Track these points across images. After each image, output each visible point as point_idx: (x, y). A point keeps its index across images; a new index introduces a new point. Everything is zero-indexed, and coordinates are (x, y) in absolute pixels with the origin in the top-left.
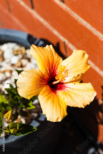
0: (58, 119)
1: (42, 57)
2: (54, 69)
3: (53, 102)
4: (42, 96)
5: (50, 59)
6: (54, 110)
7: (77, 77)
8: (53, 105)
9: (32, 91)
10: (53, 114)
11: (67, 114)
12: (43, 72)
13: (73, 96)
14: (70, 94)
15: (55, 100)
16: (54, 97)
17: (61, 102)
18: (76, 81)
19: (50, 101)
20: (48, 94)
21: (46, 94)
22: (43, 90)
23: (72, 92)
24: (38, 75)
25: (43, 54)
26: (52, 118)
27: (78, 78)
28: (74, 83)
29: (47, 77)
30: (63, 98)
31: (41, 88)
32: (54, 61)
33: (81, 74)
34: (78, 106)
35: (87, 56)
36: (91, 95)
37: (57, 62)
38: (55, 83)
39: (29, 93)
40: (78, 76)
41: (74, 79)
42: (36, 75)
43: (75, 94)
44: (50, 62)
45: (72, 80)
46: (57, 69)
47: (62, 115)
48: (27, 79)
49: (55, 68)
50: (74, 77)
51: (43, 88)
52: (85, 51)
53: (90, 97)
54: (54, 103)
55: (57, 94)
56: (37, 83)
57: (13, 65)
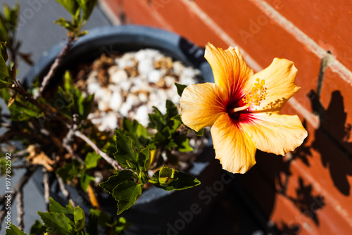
0: (240, 169)
1: (223, 64)
2: (239, 86)
3: (234, 139)
4: (217, 129)
5: (234, 69)
6: (237, 152)
7: (275, 104)
8: (235, 146)
9: (203, 118)
10: (233, 160)
11: (255, 163)
12: (222, 90)
13: (267, 133)
14: (263, 130)
15: (237, 137)
16: (236, 132)
17: (247, 141)
18: (273, 110)
19: (230, 138)
20: (227, 127)
21: (224, 125)
22: (219, 118)
23: (265, 128)
24: (214, 93)
25: (225, 60)
26: (231, 167)
27: (277, 105)
28: (269, 113)
29: (226, 98)
30: (250, 136)
31: (217, 115)
32: (241, 74)
33: (281, 99)
34: (274, 152)
35: (294, 70)
36: (298, 136)
37: (245, 75)
38: (237, 110)
39: (196, 122)
40: (277, 102)
41: (270, 107)
42: (211, 93)
43: (271, 130)
44: (235, 74)
45: (266, 108)
46: (243, 86)
47: (248, 162)
48: (196, 97)
49: (240, 84)
50: (269, 103)
51: (219, 116)
52: (292, 62)
53: (297, 138)
54: (235, 141)
55: (241, 129)
56: (212, 105)
57: (151, 84)
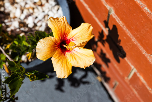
0: (64, 77)
1: (57, 28)
2: (65, 36)
4: (54, 59)
5: (63, 30)
6: (62, 70)
7: (82, 44)
8: (62, 66)
9: (47, 55)
10: (61, 73)
11: (71, 73)
12: (57, 39)
13: (77, 59)
14: (76, 57)
15: (64, 60)
17: (68, 63)
18: (81, 46)
19: (60, 62)
20: (59, 57)
21: (58, 56)
22: (55, 54)
23: (77, 55)
24: (53, 42)
25: (58, 26)
26: (60, 76)
27: (83, 44)
28: (79, 48)
29: (59, 42)
30: (70, 60)
31: (54, 52)
32: (66, 31)
33: (85, 42)
34: (80, 67)
35: (91, 28)
36: (91, 61)
37: (68, 31)
39: (44, 58)
40: (83, 43)
41: (80, 45)
42: (51, 42)
43: (79, 57)
44: (63, 31)
45: (78, 45)
46: (67, 36)
47: (68, 74)
48: (44, 45)
49: (66, 35)
50: (80, 43)
51: (55, 52)
52: (90, 24)
53: (90, 61)
54: (63, 64)
56: (52, 48)
57: (35, 3)
